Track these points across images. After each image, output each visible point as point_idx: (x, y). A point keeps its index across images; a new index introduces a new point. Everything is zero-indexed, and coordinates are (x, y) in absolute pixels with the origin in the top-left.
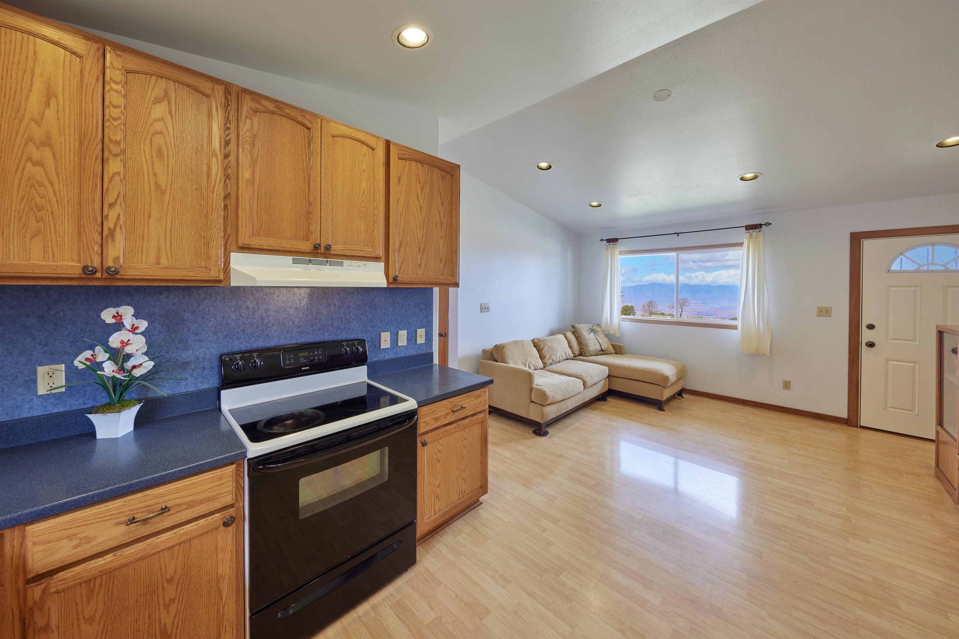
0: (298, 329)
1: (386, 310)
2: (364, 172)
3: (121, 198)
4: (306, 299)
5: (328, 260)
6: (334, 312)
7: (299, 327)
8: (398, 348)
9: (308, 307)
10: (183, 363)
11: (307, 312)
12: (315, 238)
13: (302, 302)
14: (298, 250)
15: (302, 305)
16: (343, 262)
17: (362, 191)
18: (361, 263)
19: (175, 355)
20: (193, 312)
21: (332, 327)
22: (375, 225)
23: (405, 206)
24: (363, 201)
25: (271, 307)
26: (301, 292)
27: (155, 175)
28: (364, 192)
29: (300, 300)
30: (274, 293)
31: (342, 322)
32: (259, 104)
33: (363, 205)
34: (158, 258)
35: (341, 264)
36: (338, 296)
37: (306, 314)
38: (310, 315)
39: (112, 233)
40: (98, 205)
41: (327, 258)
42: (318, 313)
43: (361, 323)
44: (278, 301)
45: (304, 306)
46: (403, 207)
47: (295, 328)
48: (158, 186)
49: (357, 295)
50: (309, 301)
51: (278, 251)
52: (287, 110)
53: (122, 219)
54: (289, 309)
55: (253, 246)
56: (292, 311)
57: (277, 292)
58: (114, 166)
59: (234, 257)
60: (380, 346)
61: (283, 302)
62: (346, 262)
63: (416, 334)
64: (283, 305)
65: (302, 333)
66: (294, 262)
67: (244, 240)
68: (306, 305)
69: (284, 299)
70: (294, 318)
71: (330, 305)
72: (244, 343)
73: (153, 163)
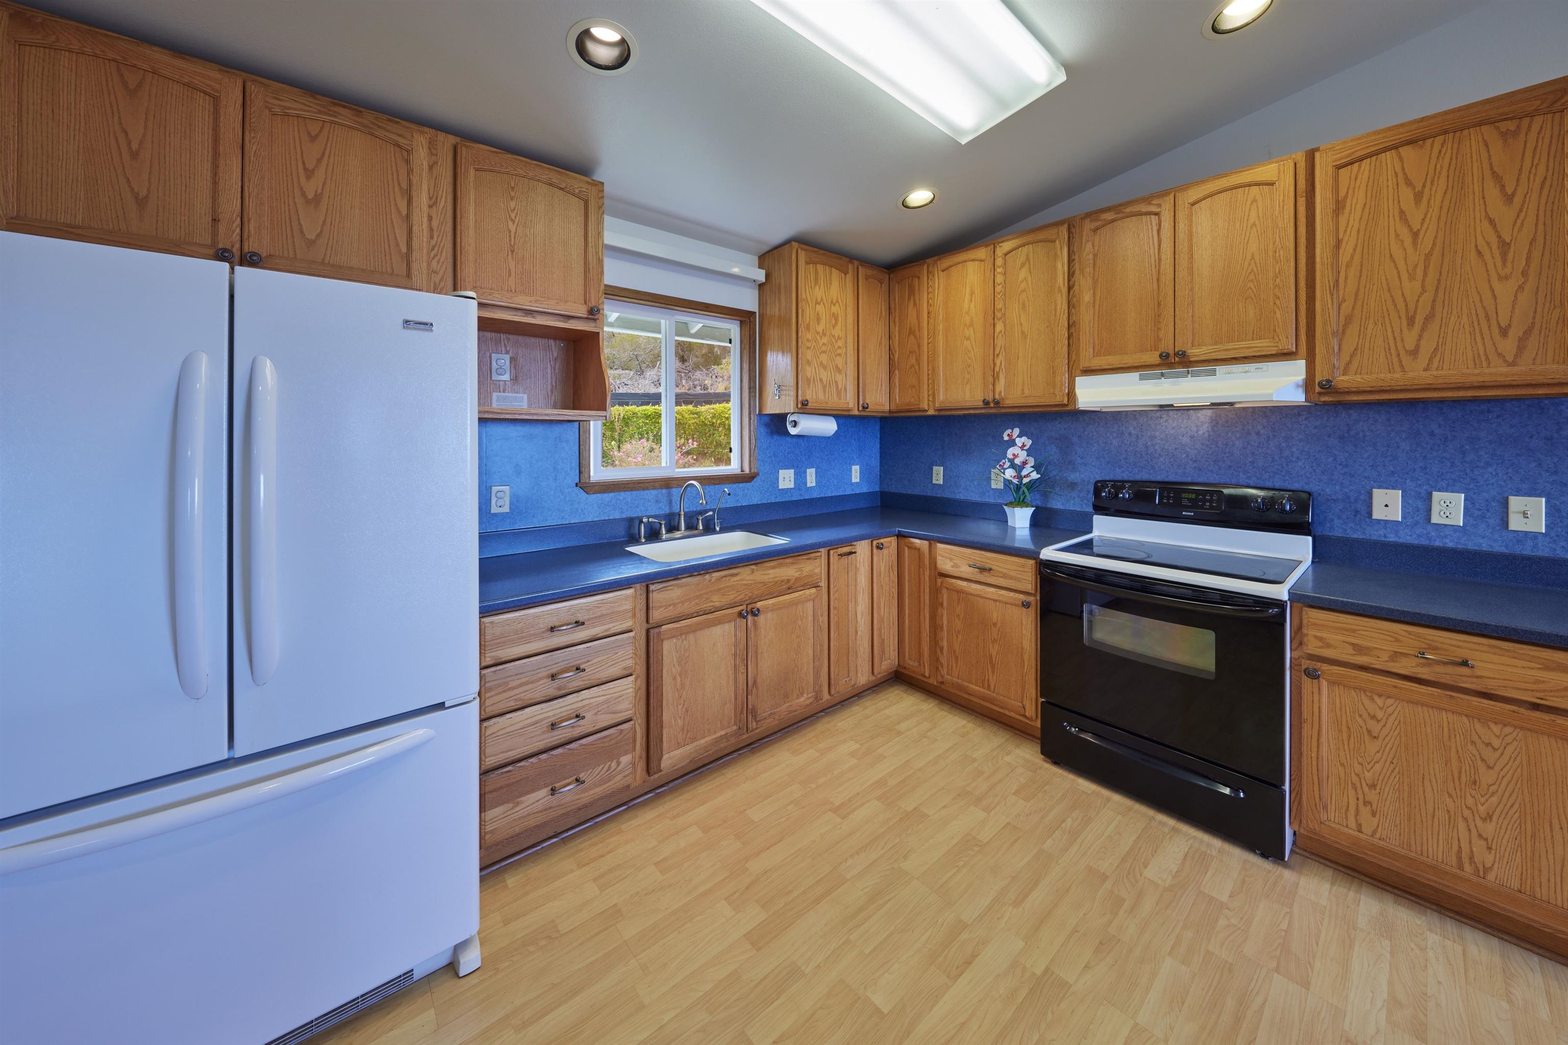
0: (1195, 465)
1: (1388, 446)
2: (1252, 227)
3: (1003, 349)
4: (1206, 425)
5: (1190, 369)
6: (1256, 444)
7: (1196, 461)
8: (1429, 527)
9: (1209, 436)
10: (1072, 483)
11: (1208, 443)
12: (1167, 345)
13: (1201, 429)
14: (1143, 364)
15: (1200, 433)
16: (1215, 370)
17: (1249, 256)
18: (1252, 367)
19: (1065, 475)
20: (1080, 437)
21: (1254, 467)
22: (1278, 302)
23: (1359, 249)
24: (1252, 270)
25: (1157, 434)
26: (1199, 415)
27: (1021, 324)
28: (1253, 258)
29: (1197, 426)
30: (1161, 418)
31: (1273, 460)
32: (1099, 220)
33: (1252, 277)
34: (1023, 390)
35: (1213, 373)
36: (1265, 421)
37: (1207, 445)
38: (1213, 446)
39: (998, 373)
40: (991, 357)
41: (1188, 367)
42: (1226, 444)
43: (1319, 465)
44: (1166, 427)
45: (1204, 434)
46: (1354, 250)
47: (1191, 463)
48: (1023, 332)
49: (1306, 419)
50: (1213, 428)
51: (1122, 368)
52: (1128, 210)
53: (1003, 364)
54: (1181, 437)
55: (1093, 368)
56: (1185, 440)
57: (1165, 416)
58: (999, 327)
59: (1080, 381)
60: (1370, 514)
61: (1173, 428)
62: (1221, 369)
63: (1507, 508)
64: (1172, 432)
65: (1201, 470)
66: (1142, 378)
67: (1084, 363)
68: (1207, 434)
69: (1175, 425)
70: (1189, 450)
71: (1249, 433)
72: (1127, 473)
73: (1020, 315)
